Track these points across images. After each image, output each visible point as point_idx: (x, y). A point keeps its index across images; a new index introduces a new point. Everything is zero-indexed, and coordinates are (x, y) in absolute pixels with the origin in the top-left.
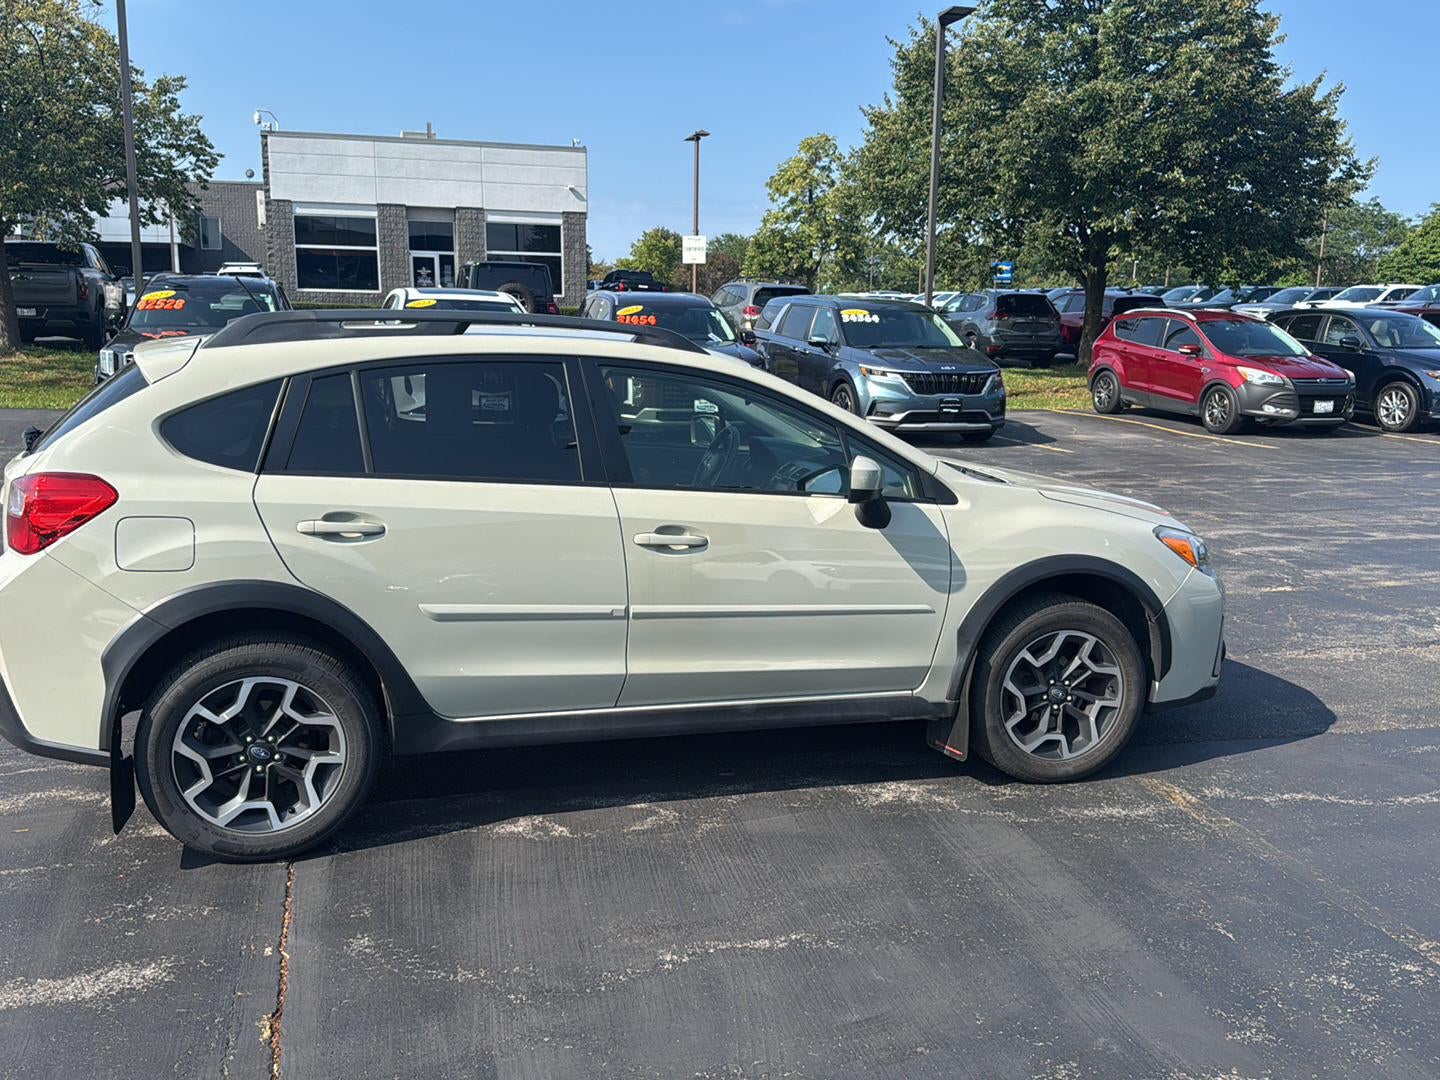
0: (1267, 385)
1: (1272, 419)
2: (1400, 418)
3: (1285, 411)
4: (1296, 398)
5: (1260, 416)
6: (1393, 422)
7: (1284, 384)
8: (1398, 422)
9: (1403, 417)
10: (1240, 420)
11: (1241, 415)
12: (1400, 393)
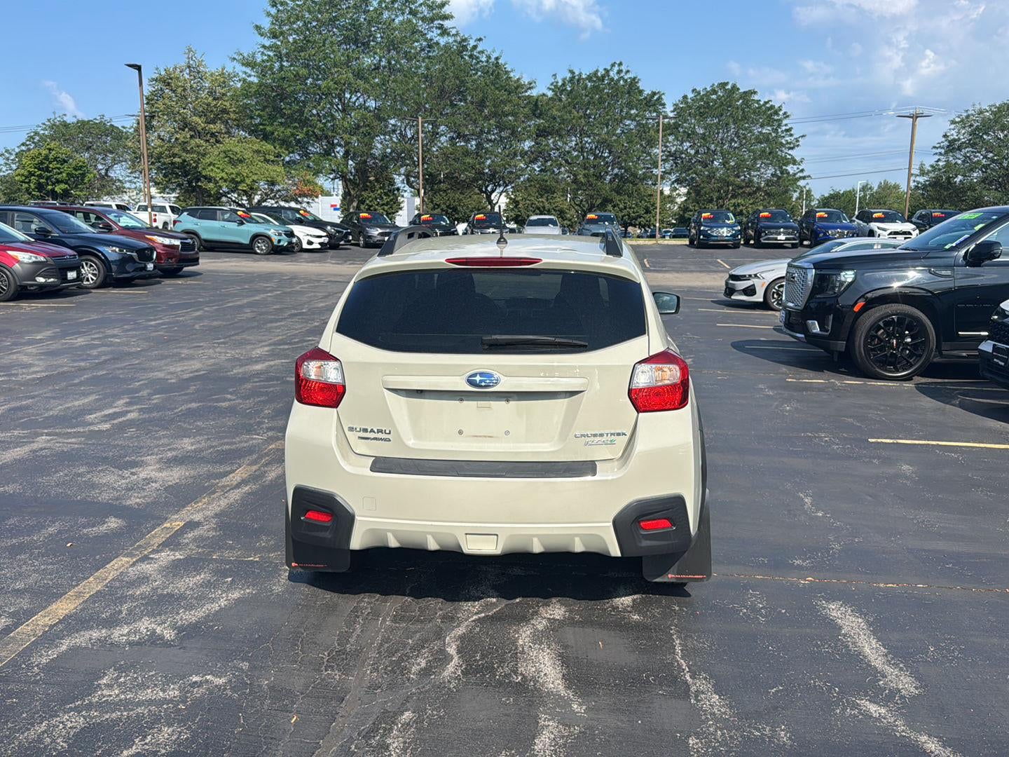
0: (34, 262)
1: (41, 286)
2: (92, 279)
3: (52, 280)
4: (58, 270)
5: (32, 285)
6: (88, 283)
7: (47, 261)
8: (91, 282)
9: (95, 278)
10: (19, 289)
11: (20, 286)
12: (89, 263)
